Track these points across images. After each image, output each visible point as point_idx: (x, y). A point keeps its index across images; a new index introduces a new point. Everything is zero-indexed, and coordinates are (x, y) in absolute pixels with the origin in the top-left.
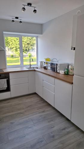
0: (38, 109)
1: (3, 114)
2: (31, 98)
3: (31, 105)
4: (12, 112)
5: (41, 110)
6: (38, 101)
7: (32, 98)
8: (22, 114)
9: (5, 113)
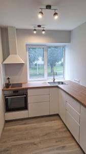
0: (56, 142)
1: (14, 141)
2: (51, 121)
3: (49, 133)
4: (25, 139)
5: (61, 144)
6: (59, 127)
7: (53, 122)
8: (35, 146)
9: (17, 140)
